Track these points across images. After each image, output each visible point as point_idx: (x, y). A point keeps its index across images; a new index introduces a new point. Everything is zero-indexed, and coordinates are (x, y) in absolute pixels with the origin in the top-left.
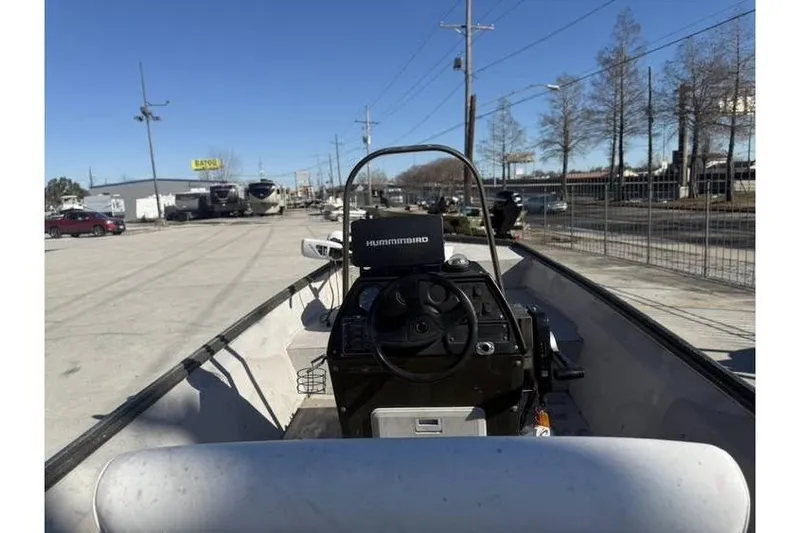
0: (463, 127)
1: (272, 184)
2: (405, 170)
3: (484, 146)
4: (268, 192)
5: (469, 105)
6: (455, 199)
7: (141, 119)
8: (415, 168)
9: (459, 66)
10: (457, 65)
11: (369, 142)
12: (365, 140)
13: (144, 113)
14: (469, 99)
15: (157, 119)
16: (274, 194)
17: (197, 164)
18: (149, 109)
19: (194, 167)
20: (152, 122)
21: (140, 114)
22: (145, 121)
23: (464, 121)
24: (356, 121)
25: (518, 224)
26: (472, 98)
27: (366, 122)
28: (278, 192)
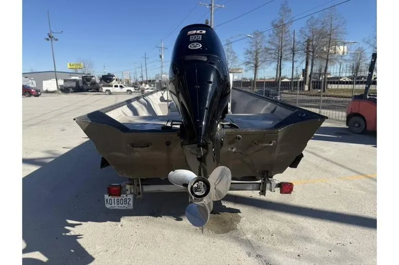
1: (113, 76)
4: (111, 80)
7: (48, 40)
10: (206, 23)
11: (163, 57)
12: (161, 57)
13: (50, 36)
15: (57, 40)
16: (115, 81)
18: (52, 35)
19: (70, 67)
20: (54, 41)
21: (48, 37)
22: (50, 41)
24: (157, 47)
27: (161, 48)
28: (117, 80)
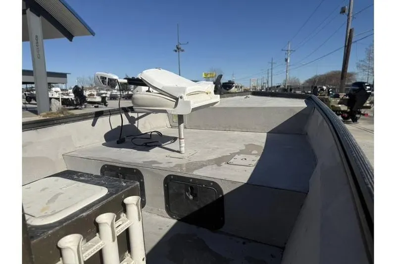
0: (343, 49)
1: (234, 83)
2: (310, 78)
3: (361, 63)
4: (231, 87)
5: (348, 34)
6: (325, 88)
7: (176, 51)
8: (316, 77)
9: (344, 12)
10: (343, 11)
11: (289, 61)
12: (286, 60)
13: (178, 48)
14: (349, 31)
15: (183, 51)
16: (234, 88)
17: (205, 75)
18: (180, 46)
19: (204, 76)
20: (180, 52)
21: (176, 49)
22: (177, 52)
23: (344, 45)
24: (282, 50)
25: (368, 105)
26: (351, 30)
27: (288, 50)
28: (236, 87)
